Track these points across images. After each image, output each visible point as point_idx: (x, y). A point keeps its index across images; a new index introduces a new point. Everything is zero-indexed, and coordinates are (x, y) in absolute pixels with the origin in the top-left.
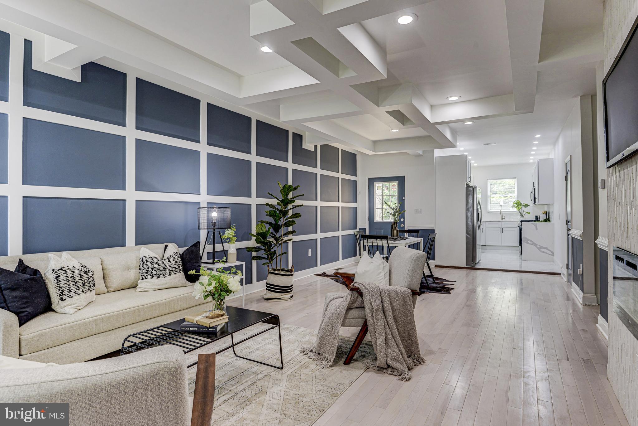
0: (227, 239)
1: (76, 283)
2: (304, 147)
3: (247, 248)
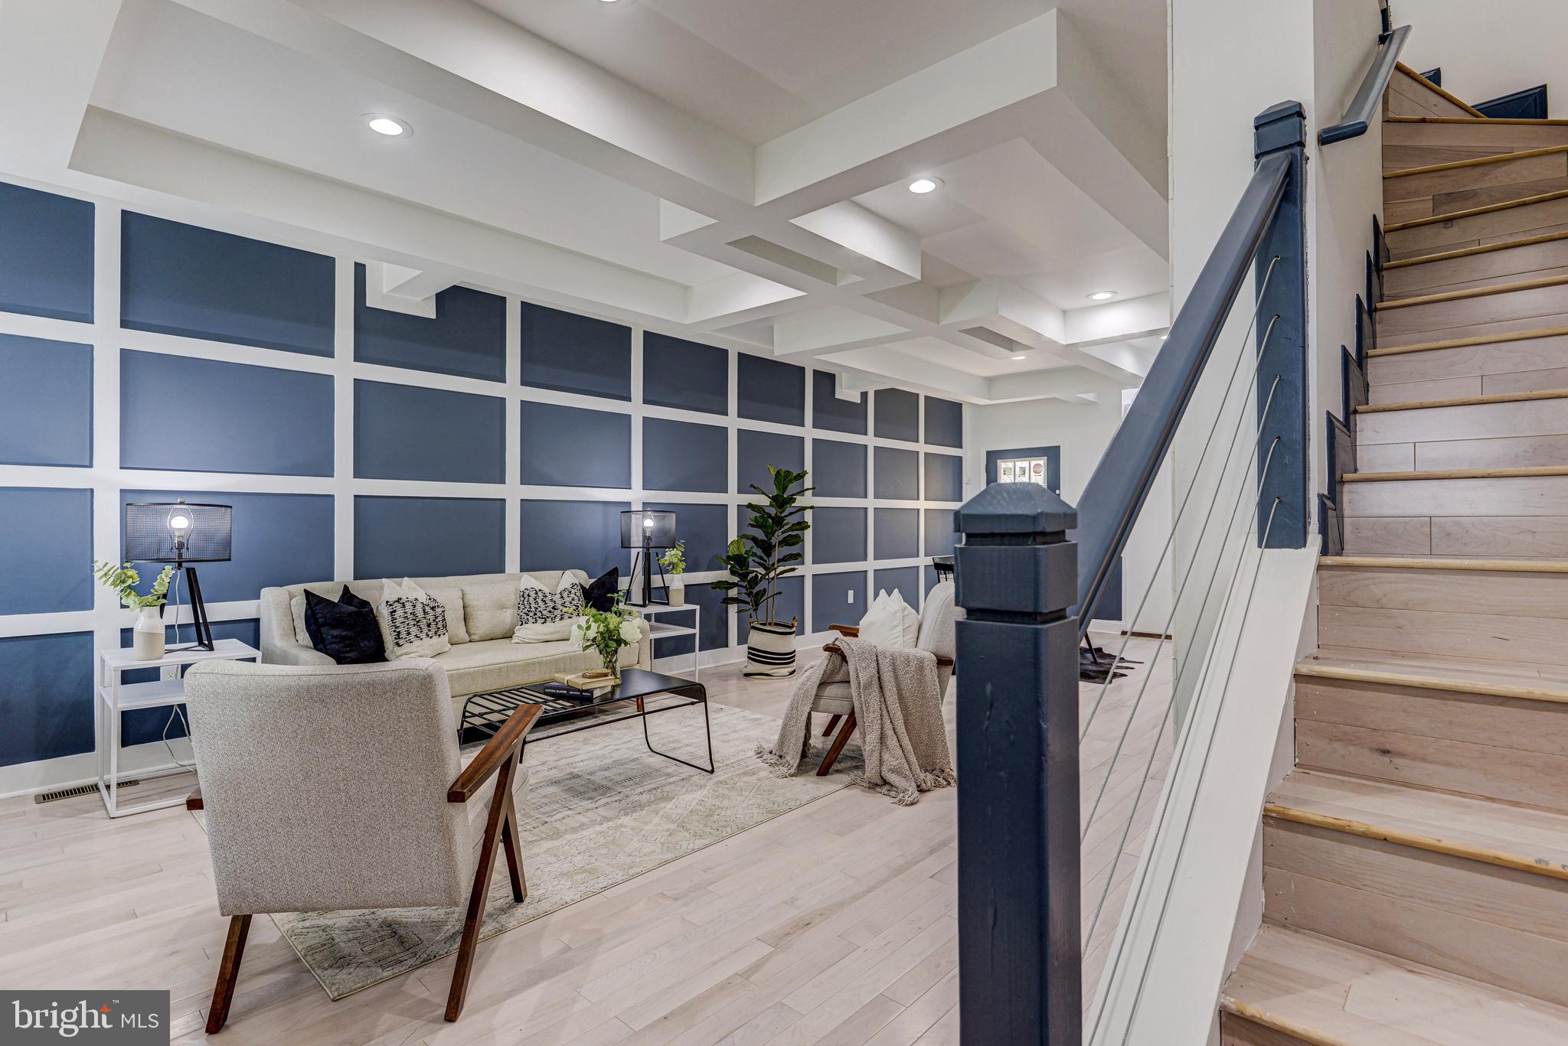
0: (669, 565)
1: (418, 622)
2: (837, 396)
3: (712, 583)
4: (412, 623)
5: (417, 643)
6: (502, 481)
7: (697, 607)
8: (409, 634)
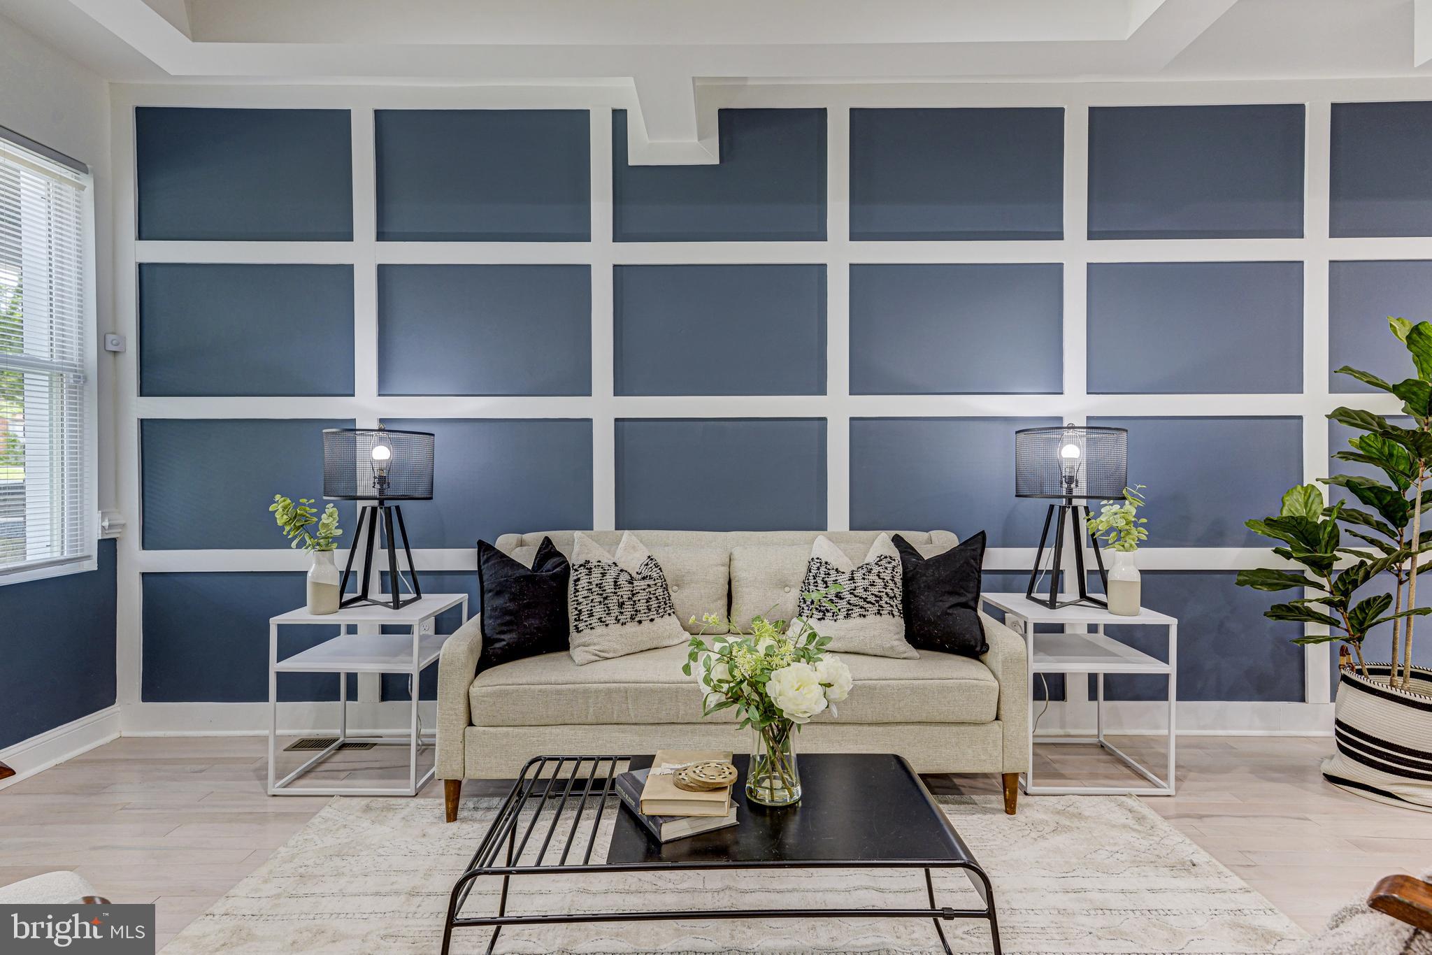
0: (1108, 532)
1: (605, 598)
4: (598, 599)
5: (600, 630)
6: (822, 391)
7: (1173, 622)
8: (591, 615)
